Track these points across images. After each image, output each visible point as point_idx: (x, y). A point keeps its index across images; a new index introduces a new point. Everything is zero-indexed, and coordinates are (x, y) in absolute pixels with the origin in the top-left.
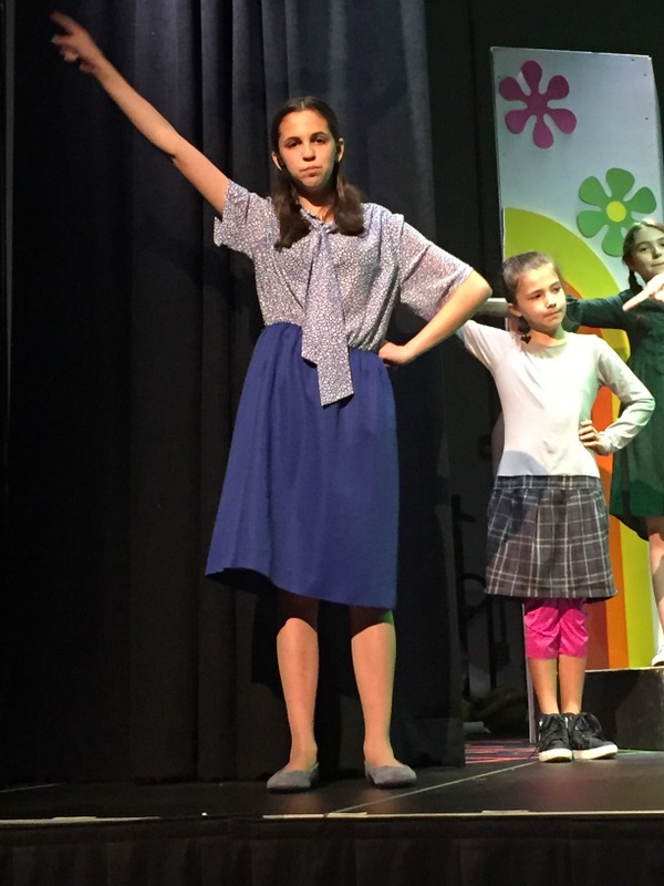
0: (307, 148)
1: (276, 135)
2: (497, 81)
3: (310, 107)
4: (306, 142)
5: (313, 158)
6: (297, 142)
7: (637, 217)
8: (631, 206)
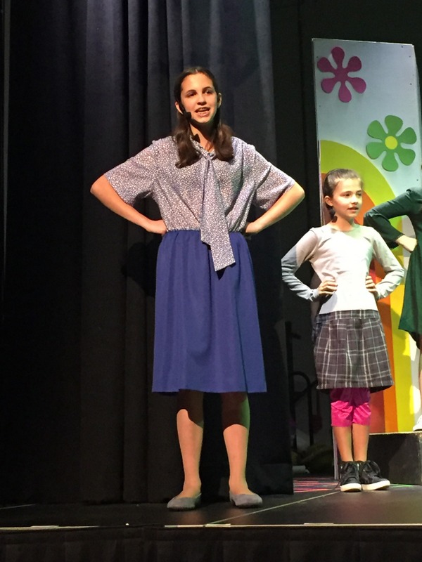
0: (200, 97)
1: (179, 90)
2: (316, 60)
3: (200, 71)
4: (200, 93)
5: (204, 103)
6: (193, 93)
7: (405, 146)
8: (399, 140)
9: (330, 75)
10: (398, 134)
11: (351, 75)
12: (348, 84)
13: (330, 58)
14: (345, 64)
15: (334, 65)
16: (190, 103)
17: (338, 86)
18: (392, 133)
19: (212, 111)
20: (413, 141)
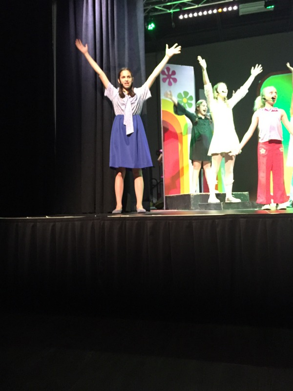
0: (126, 79)
1: (119, 75)
3: (127, 70)
4: (126, 78)
5: (127, 81)
6: (124, 77)
7: (189, 102)
8: (188, 99)
9: (165, 76)
10: (188, 97)
11: (173, 77)
12: (171, 80)
13: (166, 71)
14: (170, 73)
15: (167, 73)
16: (123, 81)
17: (168, 80)
18: (185, 97)
19: (130, 84)
20: (192, 99)
